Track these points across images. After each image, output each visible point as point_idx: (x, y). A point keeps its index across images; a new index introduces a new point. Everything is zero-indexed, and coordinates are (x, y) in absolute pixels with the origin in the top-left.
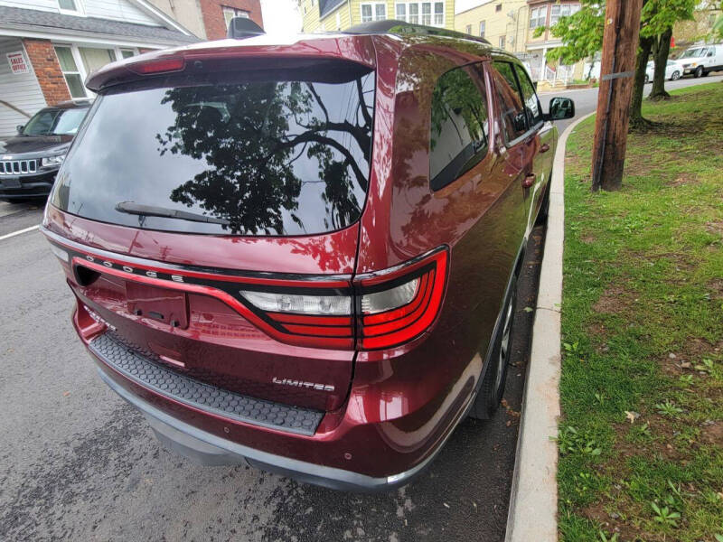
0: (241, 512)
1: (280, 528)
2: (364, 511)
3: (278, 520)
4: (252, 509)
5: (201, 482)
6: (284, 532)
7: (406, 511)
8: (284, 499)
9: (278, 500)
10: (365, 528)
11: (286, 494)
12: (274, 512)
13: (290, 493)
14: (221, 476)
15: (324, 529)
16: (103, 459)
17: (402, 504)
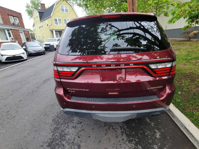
0: (118, 140)
1: (131, 139)
2: (145, 128)
3: (128, 137)
4: (120, 138)
5: (100, 138)
6: (132, 139)
7: (153, 125)
8: (126, 133)
9: (124, 134)
10: (149, 131)
11: (125, 132)
12: (126, 136)
13: (125, 131)
14: (104, 134)
15: (141, 135)
16: (61, 145)
17: (151, 124)
